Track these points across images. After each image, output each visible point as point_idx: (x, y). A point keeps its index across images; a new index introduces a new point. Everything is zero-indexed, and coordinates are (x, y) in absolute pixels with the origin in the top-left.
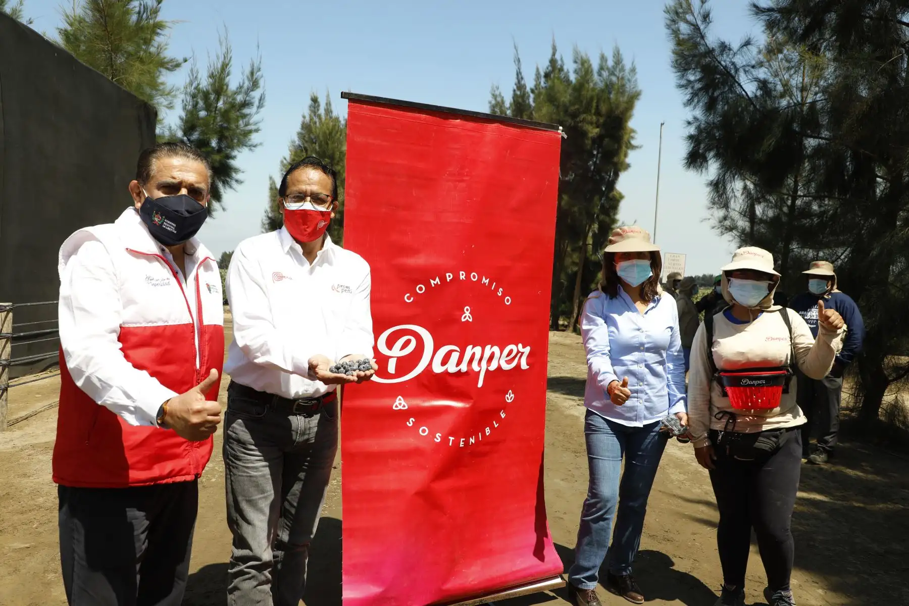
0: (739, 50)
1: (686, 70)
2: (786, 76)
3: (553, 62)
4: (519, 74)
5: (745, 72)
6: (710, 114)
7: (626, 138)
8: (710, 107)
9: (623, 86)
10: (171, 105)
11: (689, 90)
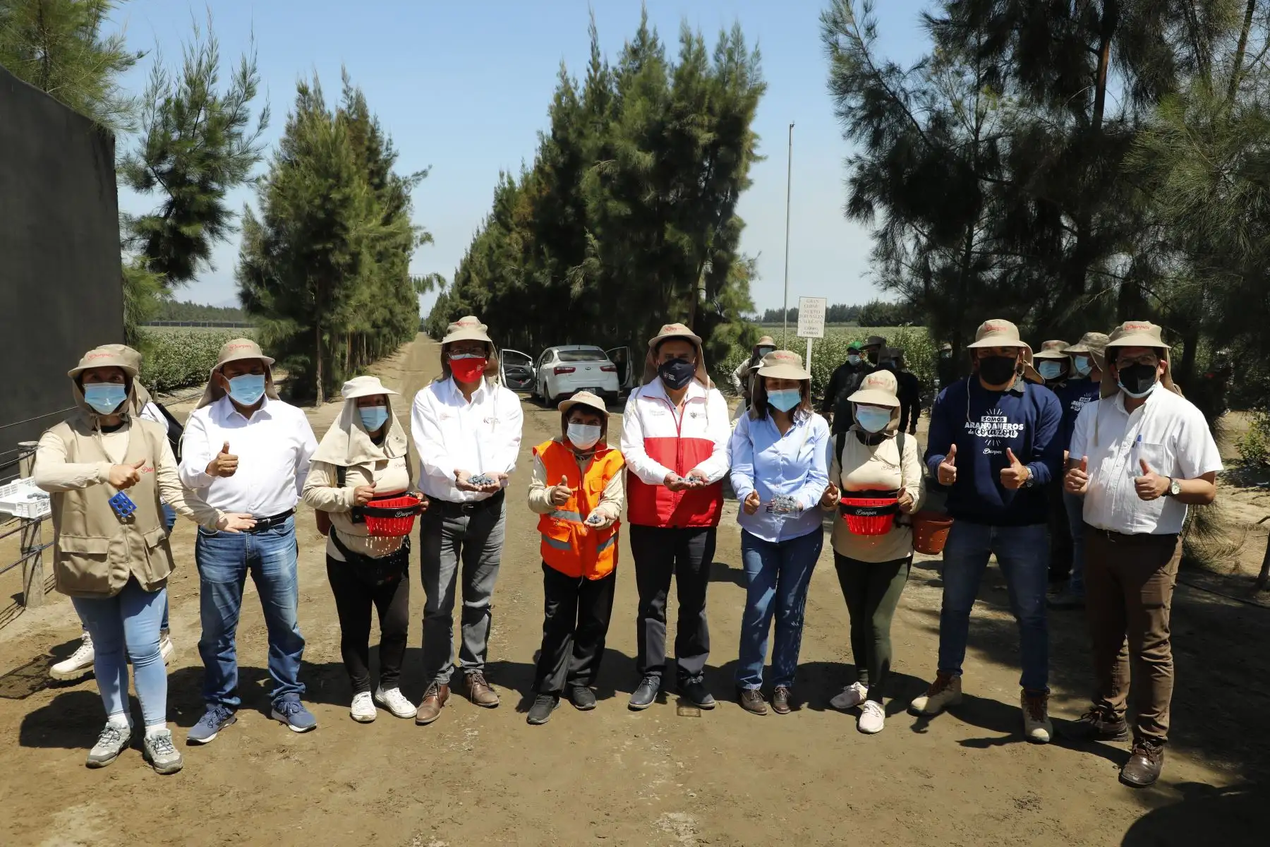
0: (909, 72)
1: (846, 92)
2: (959, 96)
3: (642, 33)
4: (594, 48)
5: (916, 97)
6: (876, 150)
7: (746, 145)
8: (875, 142)
9: (743, 75)
10: (134, 127)
11: (850, 120)
